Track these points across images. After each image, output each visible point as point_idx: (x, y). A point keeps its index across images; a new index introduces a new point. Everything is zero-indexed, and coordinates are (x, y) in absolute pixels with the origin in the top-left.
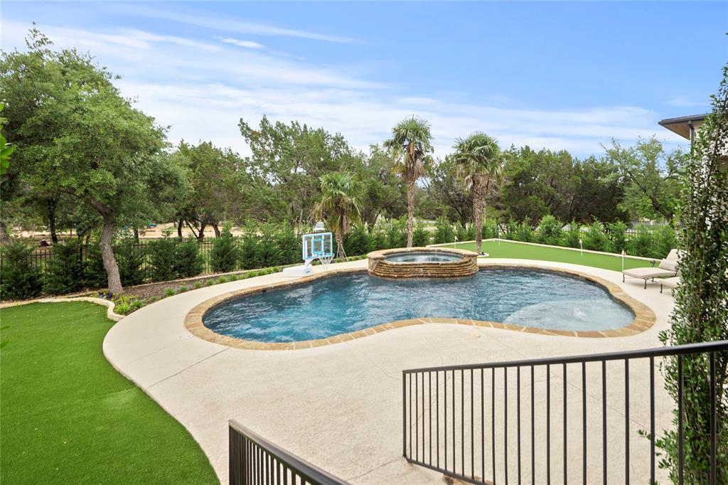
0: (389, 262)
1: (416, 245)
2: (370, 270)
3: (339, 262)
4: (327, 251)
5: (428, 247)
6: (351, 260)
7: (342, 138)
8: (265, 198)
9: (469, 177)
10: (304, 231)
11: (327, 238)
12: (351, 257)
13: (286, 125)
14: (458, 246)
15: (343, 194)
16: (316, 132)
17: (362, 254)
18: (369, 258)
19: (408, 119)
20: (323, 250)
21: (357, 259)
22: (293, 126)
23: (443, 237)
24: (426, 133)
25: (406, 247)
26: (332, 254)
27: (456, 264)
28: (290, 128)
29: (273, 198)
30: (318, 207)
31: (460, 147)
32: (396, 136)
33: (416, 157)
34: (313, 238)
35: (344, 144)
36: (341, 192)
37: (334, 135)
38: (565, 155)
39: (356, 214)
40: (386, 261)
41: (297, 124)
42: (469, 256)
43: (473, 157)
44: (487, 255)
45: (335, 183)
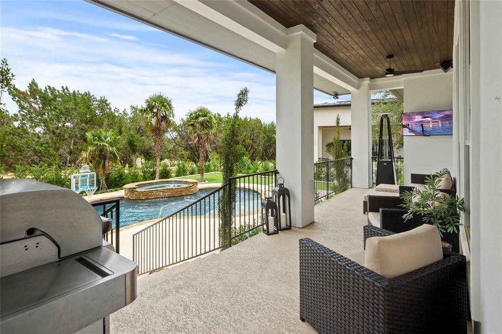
0: (139, 190)
1: (162, 178)
2: (125, 197)
3: (101, 193)
4: (92, 185)
5: (170, 179)
6: (111, 191)
7: (106, 100)
8: (37, 148)
9: (196, 135)
10: (72, 173)
11: (92, 177)
12: (111, 190)
13: (56, 89)
14: (190, 178)
15: (106, 144)
16: (83, 95)
17: (121, 186)
18: (125, 189)
19: (157, 94)
20: (88, 185)
21: (116, 190)
22: (63, 91)
23: (181, 172)
24: (170, 105)
25: (154, 179)
26: (95, 188)
27: (184, 188)
28: (61, 92)
29: (44, 148)
30: (84, 155)
31: (190, 115)
32: (148, 106)
33: (162, 121)
34: (80, 177)
35: (107, 105)
36: (104, 144)
37: (99, 98)
38: (258, 121)
39: (116, 158)
40: (137, 190)
41: (67, 89)
42: (193, 183)
43: (198, 123)
44: (207, 182)
45: (99, 137)
